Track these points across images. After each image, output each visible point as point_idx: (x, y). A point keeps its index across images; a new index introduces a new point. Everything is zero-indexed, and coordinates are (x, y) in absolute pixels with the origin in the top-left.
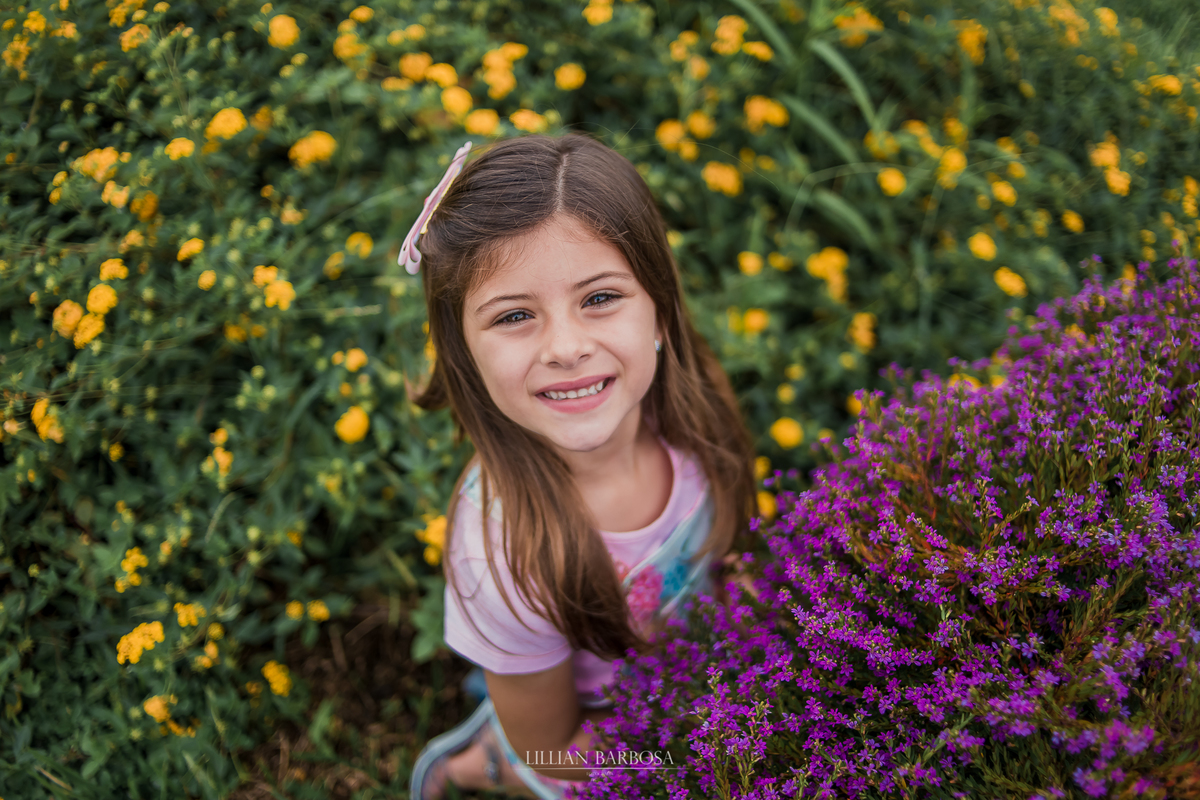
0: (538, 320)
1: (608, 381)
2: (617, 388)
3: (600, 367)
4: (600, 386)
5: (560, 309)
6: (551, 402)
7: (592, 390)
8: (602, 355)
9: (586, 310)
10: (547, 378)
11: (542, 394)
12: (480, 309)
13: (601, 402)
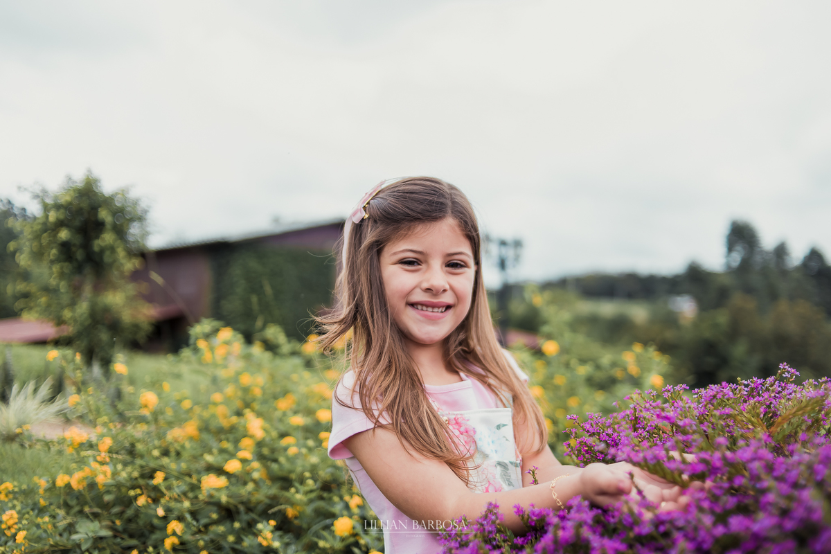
0: (423, 266)
1: (448, 307)
2: (450, 312)
3: (448, 298)
4: (444, 309)
5: (437, 264)
6: (417, 310)
7: (440, 310)
8: (449, 293)
9: (448, 269)
10: (419, 297)
11: (413, 305)
12: (395, 254)
13: (442, 318)
